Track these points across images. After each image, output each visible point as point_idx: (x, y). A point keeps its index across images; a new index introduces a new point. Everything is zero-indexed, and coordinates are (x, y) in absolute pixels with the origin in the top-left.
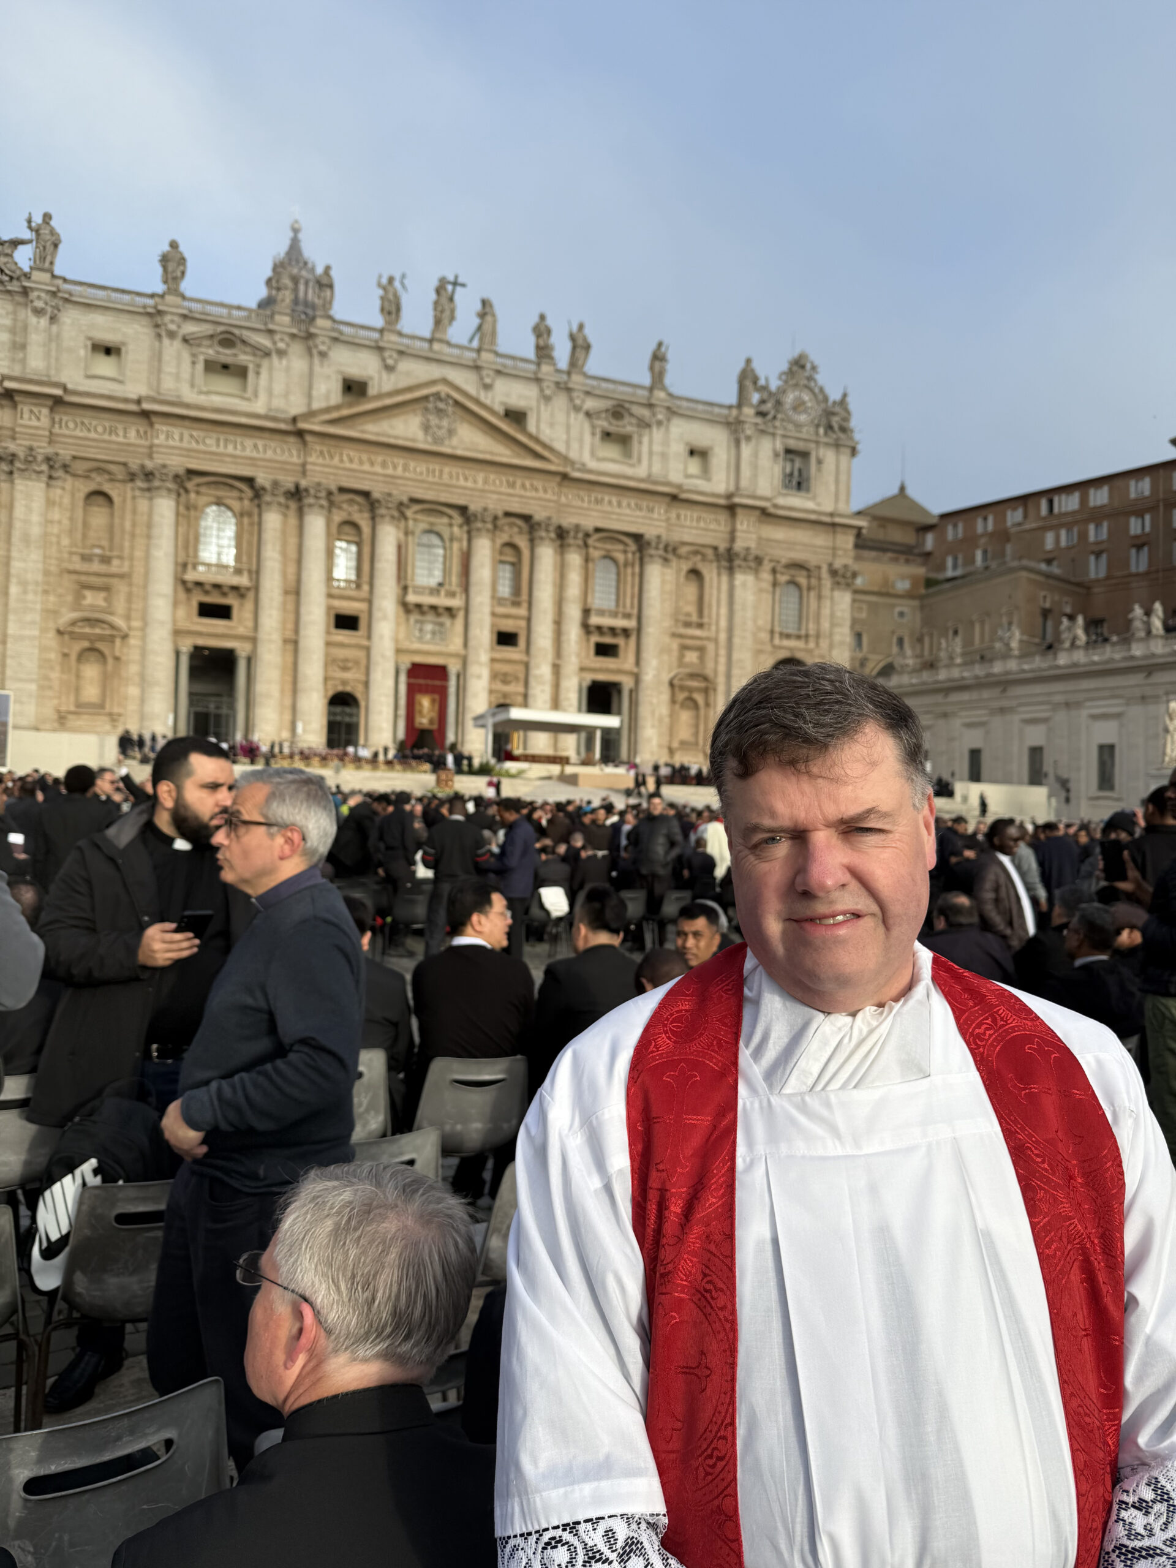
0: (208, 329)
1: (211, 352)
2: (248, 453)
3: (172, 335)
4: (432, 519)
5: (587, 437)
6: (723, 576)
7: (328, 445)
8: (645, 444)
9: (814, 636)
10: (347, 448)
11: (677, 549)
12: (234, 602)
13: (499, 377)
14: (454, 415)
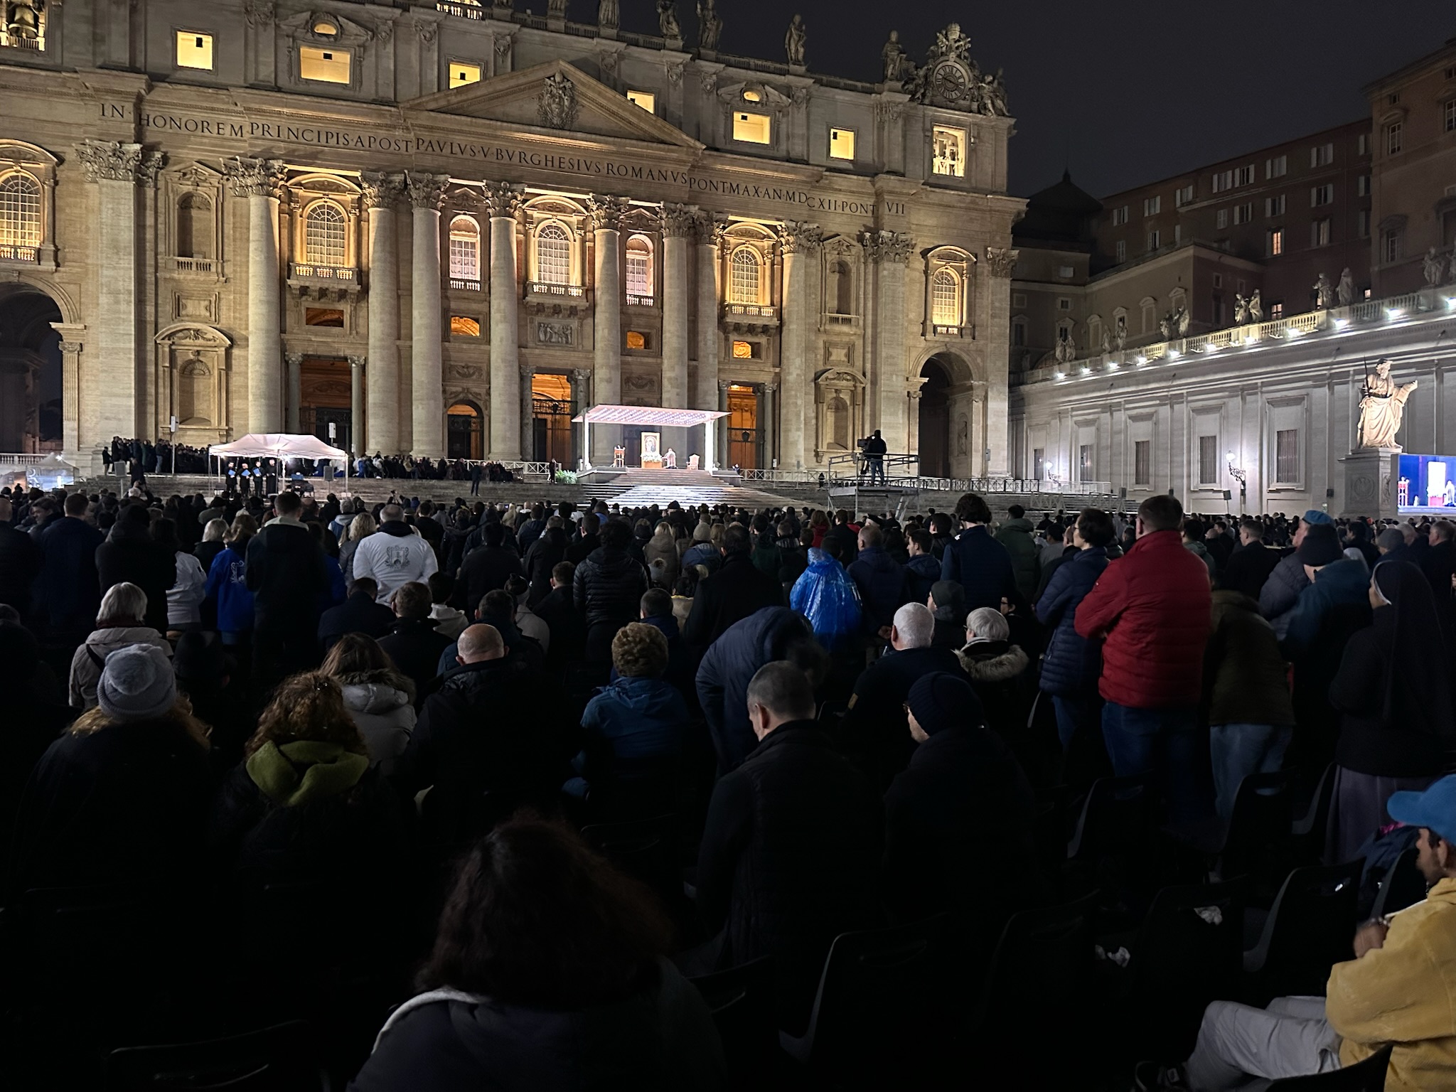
0: (303, 13)
1: (308, 38)
2: (352, 147)
3: (264, 21)
4: (553, 213)
5: (720, 120)
6: (871, 266)
7: (437, 136)
8: (783, 127)
9: (971, 329)
10: (458, 138)
11: (821, 239)
12: (346, 307)
13: (621, 57)
14: (572, 99)
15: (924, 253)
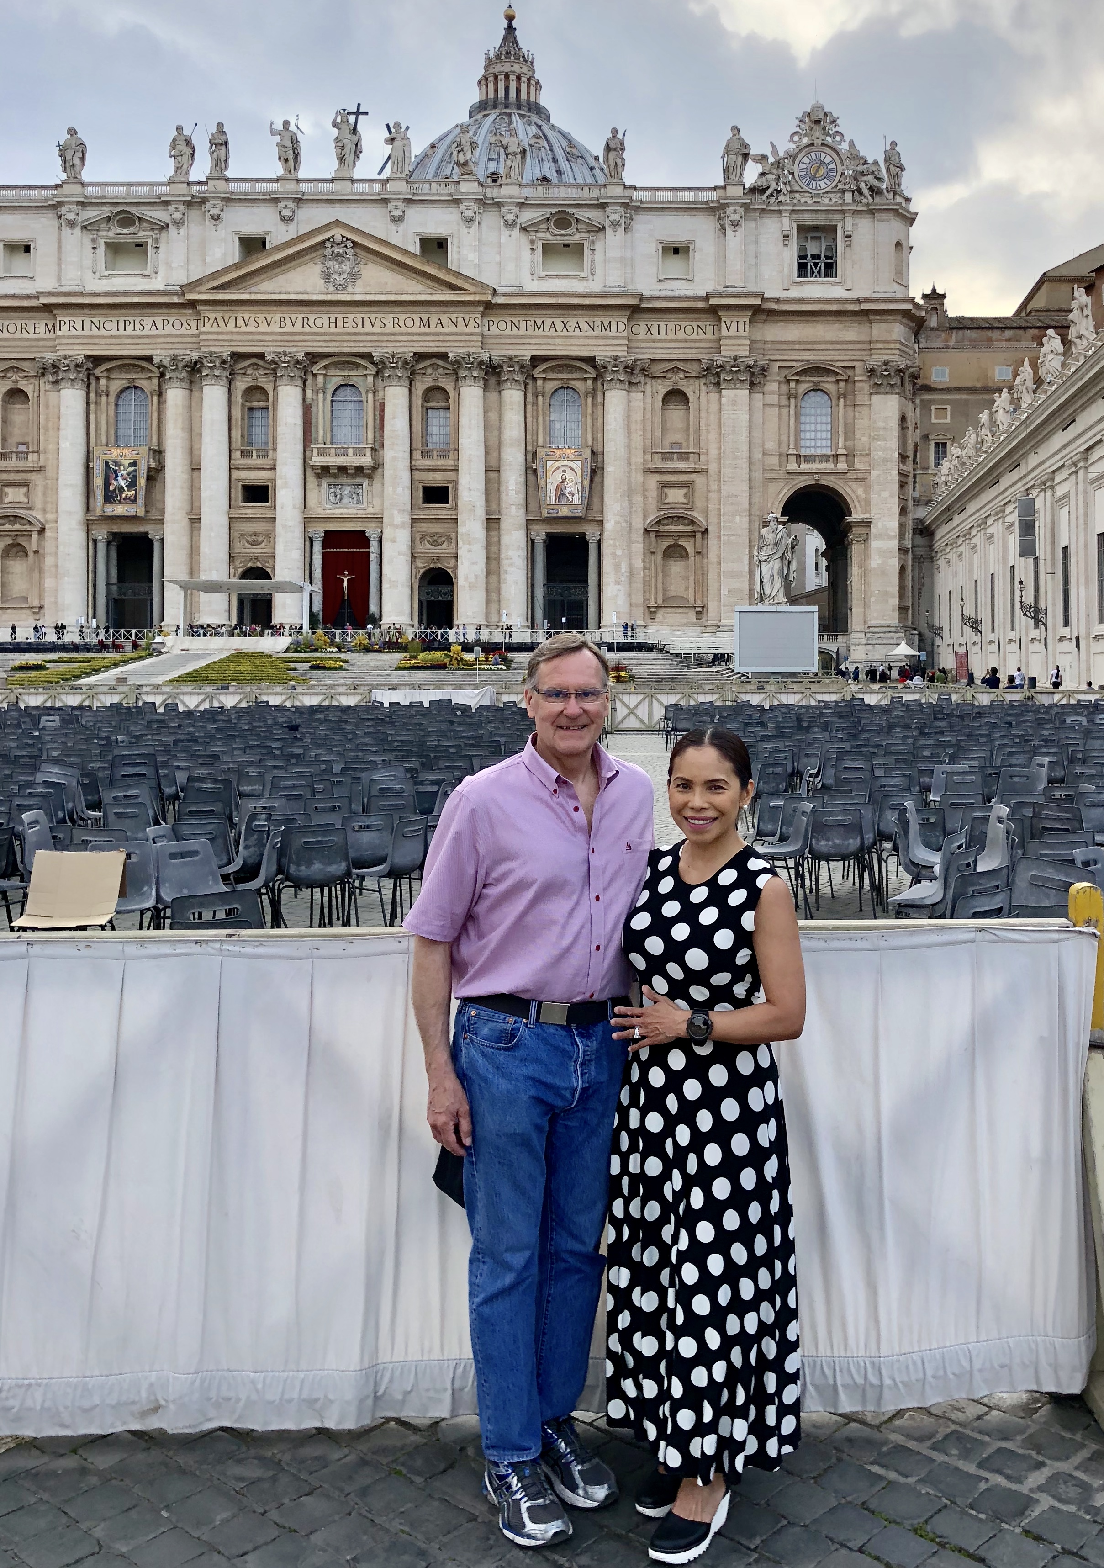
0: (106, 211)
1: (111, 234)
2: (146, 332)
3: (71, 224)
4: (346, 373)
5: (526, 253)
6: (712, 394)
7: (221, 312)
8: (599, 252)
9: (846, 455)
10: (242, 312)
11: (648, 370)
14: (354, 258)
15: (784, 372)
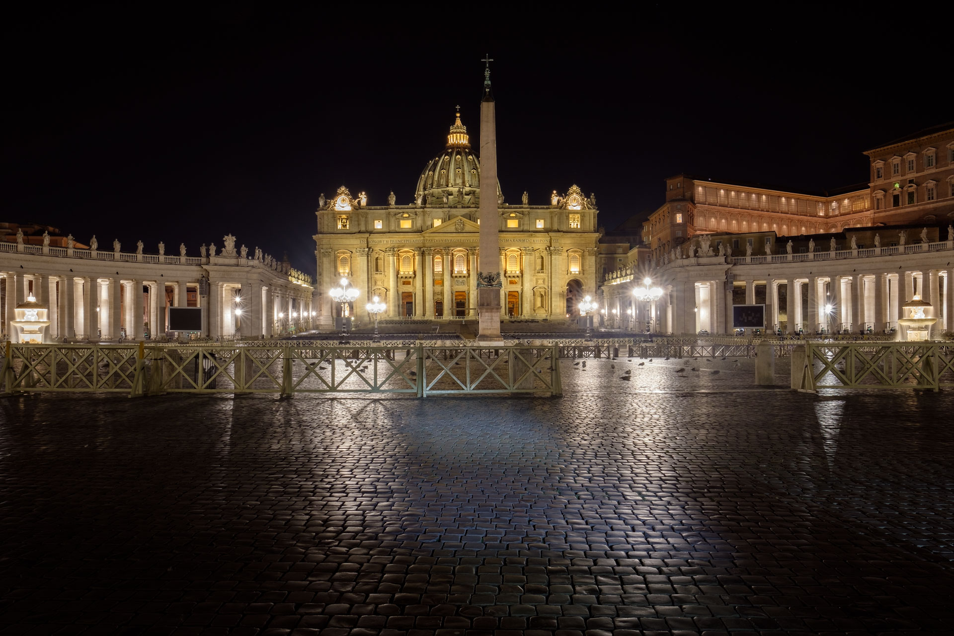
0: (400, 213)
1: (402, 218)
2: (412, 242)
3: (392, 216)
4: (460, 253)
5: (504, 222)
6: (549, 257)
7: (431, 238)
8: (522, 222)
9: (583, 271)
10: (437, 238)
11: (533, 250)
12: (411, 280)
13: (476, 211)
14: (463, 225)
15: (567, 251)
